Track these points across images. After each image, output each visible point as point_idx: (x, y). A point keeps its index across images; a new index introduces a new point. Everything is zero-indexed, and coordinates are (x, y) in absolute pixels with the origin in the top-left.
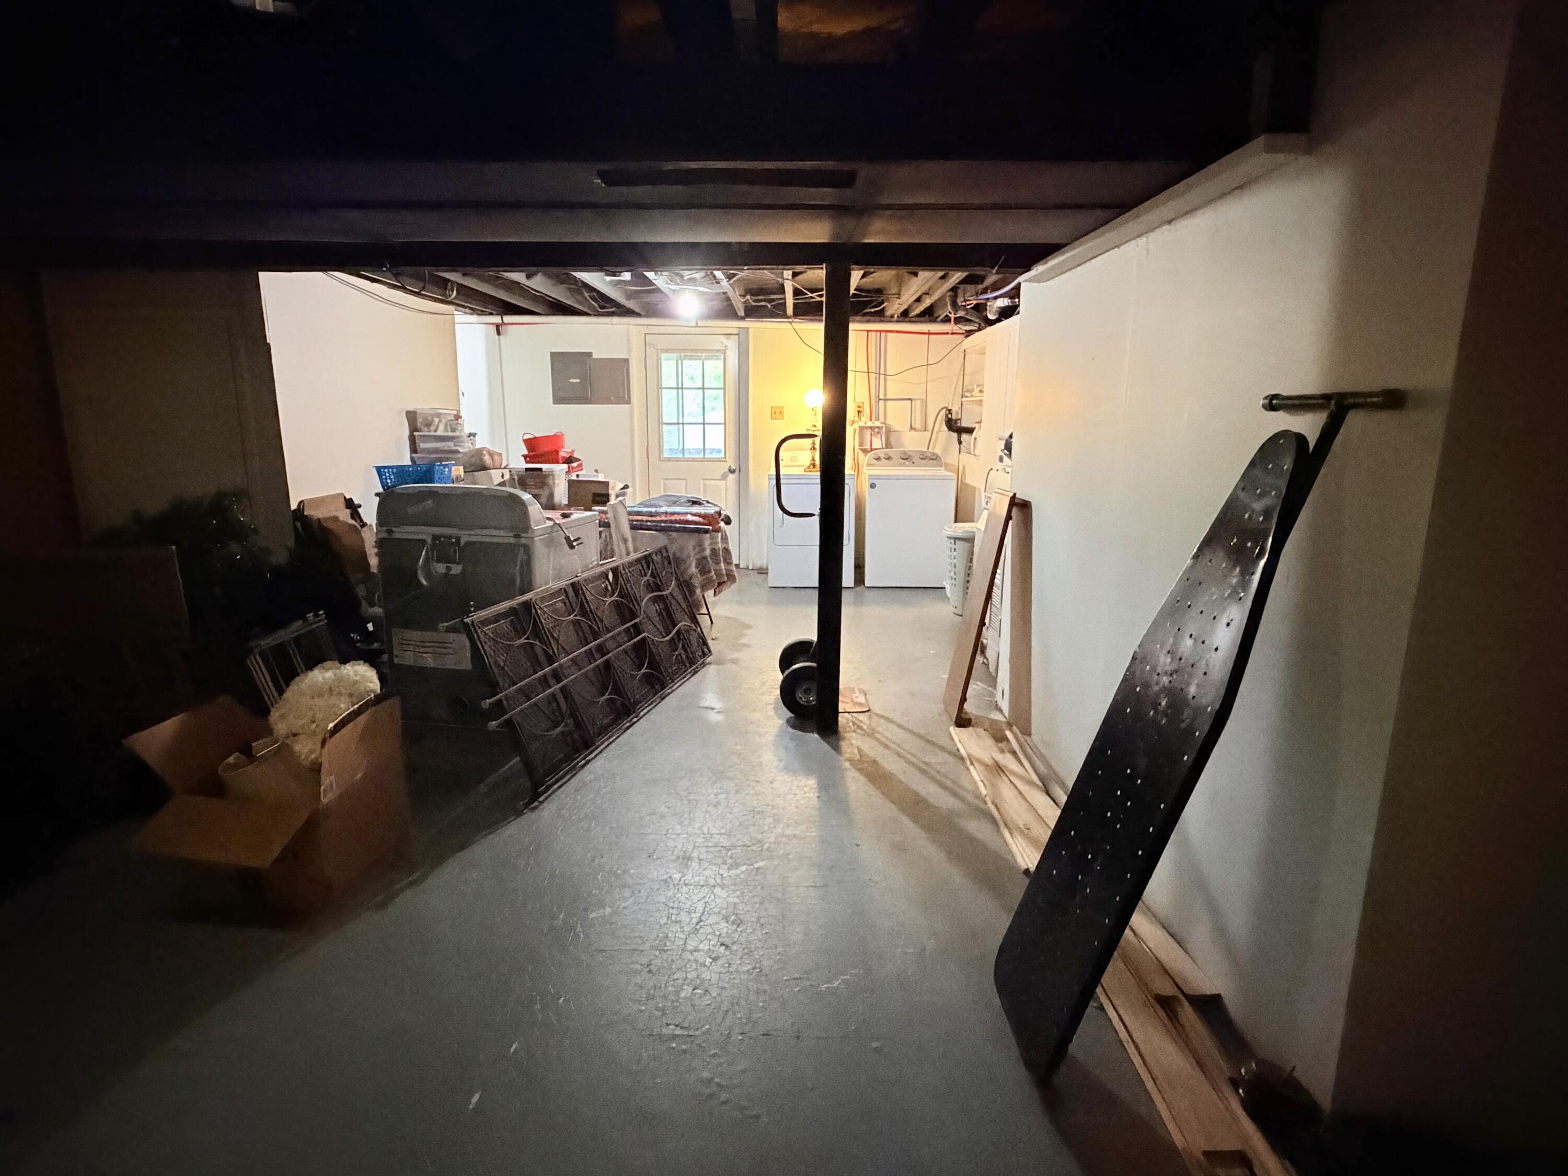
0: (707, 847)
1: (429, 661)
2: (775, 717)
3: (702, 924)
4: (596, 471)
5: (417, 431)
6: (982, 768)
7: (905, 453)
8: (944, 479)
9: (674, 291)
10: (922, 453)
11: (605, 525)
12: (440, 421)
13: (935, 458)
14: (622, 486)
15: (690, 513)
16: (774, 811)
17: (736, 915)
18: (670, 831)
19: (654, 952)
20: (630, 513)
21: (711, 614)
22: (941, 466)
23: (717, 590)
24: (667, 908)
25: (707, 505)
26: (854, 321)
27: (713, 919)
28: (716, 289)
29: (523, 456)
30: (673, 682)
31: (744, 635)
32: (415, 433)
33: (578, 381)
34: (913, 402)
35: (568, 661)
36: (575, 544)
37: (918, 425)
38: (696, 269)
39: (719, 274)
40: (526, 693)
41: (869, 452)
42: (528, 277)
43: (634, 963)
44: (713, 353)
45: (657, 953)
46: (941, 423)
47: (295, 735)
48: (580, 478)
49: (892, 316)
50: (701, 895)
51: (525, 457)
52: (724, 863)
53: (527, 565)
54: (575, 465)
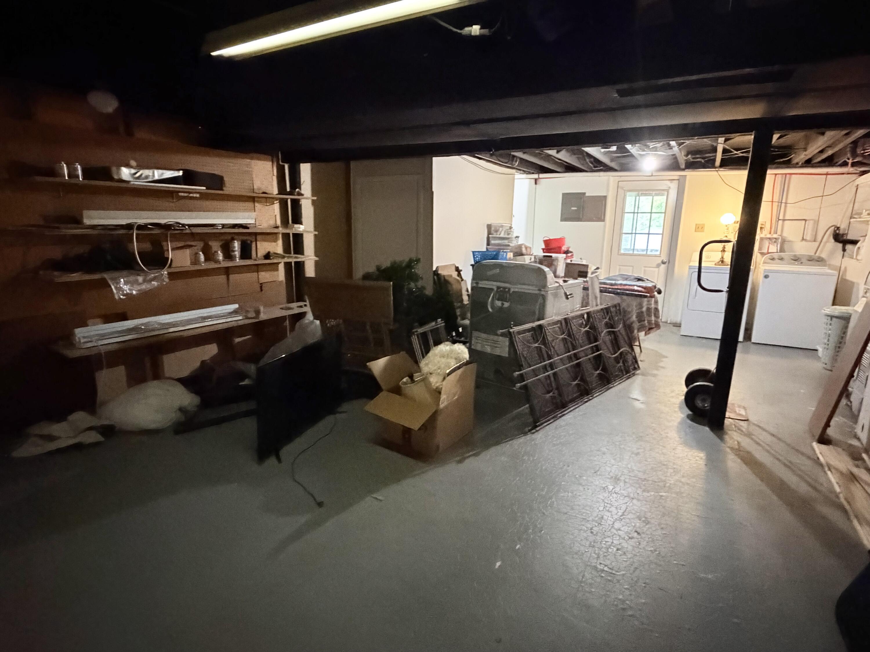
0: (630, 476)
1: (488, 350)
2: (679, 412)
3: (624, 516)
4: (581, 259)
5: (491, 234)
6: (838, 475)
7: (795, 256)
8: (828, 275)
9: (640, 155)
10: (810, 256)
11: (585, 289)
12: (502, 230)
13: (820, 261)
14: (595, 268)
15: (637, 286)
16: (675, 466)
17: (646, 518)
18: (608, 462)
19: (594, 523)
20: (601, 283)
21: (642, 345)
22: (825, 266)
23: (647, 333)
24: (603, 503)
25: (647, 281)
26: (771, 168)
27: (631, 516)
28: (670, 152)
29: (542, 249)
30: (614, 381)
31: (662, 361)
32: (490, 236)
33: (576, 208)
34: (807, 222)
35: (558, 359)
36: (569, 297)
37: (808, 237)
38: (659, 141)
39: (673, 143)
40: (535, 373)
41: (766, 254)
42: (558, 152)
43: (583, 525)
44: (659, 192)
45: (597, 525)
46: (830, 236)
47: (431, 374)
48: (573, 262)
49: (797, 164)
50: (625, 501)
51: (543, 249)
52: (640, 488)
53: (543, 306)
54: (569, 255)
